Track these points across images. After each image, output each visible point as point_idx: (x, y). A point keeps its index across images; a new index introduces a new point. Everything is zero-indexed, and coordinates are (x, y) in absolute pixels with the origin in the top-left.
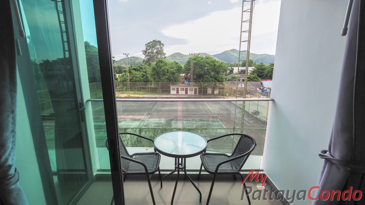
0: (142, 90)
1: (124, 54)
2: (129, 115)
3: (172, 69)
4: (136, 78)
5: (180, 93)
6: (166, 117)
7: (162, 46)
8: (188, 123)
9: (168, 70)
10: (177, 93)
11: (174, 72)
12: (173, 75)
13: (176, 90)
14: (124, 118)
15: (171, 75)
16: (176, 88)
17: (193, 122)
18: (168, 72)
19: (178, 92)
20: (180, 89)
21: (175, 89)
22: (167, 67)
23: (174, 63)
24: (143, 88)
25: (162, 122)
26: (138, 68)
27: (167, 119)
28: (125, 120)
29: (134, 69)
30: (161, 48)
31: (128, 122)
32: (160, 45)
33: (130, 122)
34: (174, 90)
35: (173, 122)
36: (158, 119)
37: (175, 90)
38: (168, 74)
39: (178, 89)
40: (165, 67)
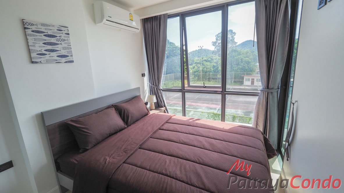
0: (213, 80)
1: (199, 47)
2: (203, 103)
3: (248, 58)
4: (207, 68)
5: (255, 84)
6: (243, 109)
7: (234, 35)
9: (242, 59)
10: (251, 84)
11: (250, 61)
12: (248, 65)
13: (251, 81)
14: (200, 106)
15: (246, 65)
16: (251, 78)
18: (242, 62)
19: (253, 83)
20: (255, 80)
21: (249, 79)
22: (241, 56)
23: (249, 52)
25: (239, 113)
26: (210, 59)
27: (245, 111)
28: (200, 107)
29: (205, 60)
30: (232, 37)
31: (204, 110)
32: (231, 34)
33: (206, 110)
34: (248, 81)
35: (252, 114)
36: (234, 110)
37: (249, 81)
38: (242, 64)
39: (254, 79)
40: (239, 56)
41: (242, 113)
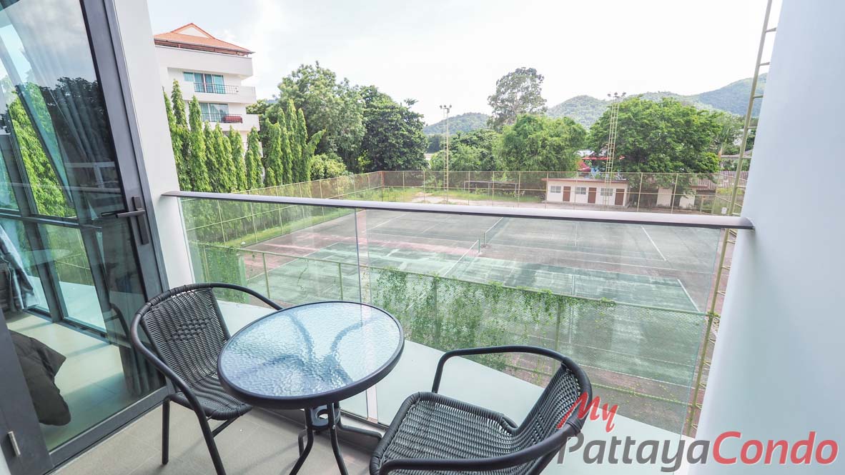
0: (477, 189)
1: (441, 107)
2: (438, 244)
3: (557, 138)
4: (466, 161)
5: (572, 200)
7: (538, 81)
8: (581, 279)
9: (544, 140)
10: (564, 200)
11: (562, 144)
12: (558, 152)
13: (562, 193)
14: (427, 251)
15: (553, 153)
16: (563, 185)
17: (597, 279)
18: (543, 147)
19: (566, 196)
20: (573, 190)
21: (559, 188)
22: (540, 134)
23: (563, 122)
24: (481, 185)
25: (511, 267)
26: (475, 138)
27: (526, 263)
28: (427, 254)
29: (465, 141)
30: (535, 86)
31: (434, 259)
32: (532, 80)
33: (438, 260)
34: (557, 192)
35: (540, 271)
36: (504, 261)
37: (560, 192)
38: (545, 151)
39: (569, 188)
40: (538, 133)
41: (520, 267)
